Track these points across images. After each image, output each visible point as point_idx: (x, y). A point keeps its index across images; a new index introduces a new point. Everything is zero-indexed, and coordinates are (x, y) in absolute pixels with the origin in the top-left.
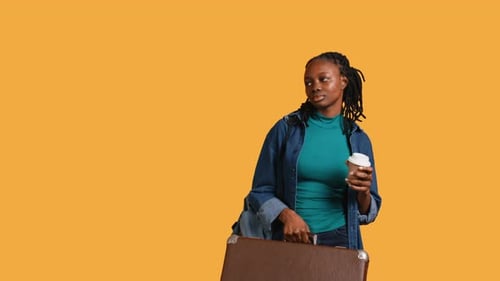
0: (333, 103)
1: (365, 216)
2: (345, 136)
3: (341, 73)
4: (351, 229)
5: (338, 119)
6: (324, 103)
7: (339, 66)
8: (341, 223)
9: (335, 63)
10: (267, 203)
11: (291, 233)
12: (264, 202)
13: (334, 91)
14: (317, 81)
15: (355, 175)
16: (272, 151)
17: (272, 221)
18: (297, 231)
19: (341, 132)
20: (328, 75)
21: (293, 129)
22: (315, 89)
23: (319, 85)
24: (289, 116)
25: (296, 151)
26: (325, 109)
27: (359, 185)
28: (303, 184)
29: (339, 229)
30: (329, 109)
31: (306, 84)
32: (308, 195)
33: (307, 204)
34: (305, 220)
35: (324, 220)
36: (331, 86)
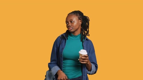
0: (76, 30)
1: (90, 72)
2: (82, 42)
3: (79, 19)
4: (84, 77)
5: (79, 35)
6: (72, 31)
7: (78, 16)
8: (80, 75)
9: (77, 15)
10: (53, 68)
11: (60, 79)
12: (52, 67)
13: (76, 26)
14: (70, 22)
15: (81, 58)
16: (55, 48)
17: (54, 75)
18: (62, 79)
19: (80, 41)
20: (73, 20)
21: (63, 40)
22: (69, 26)
23: (70, 24)
24: (61, 35)
25: (63, 49)
26: (74, 32)
27: (83, 61)
28: (65, 61)
29: (79, 77)
30: (75, 32)
31: (66, 23)
32: (68, 65)
33: (67, 68)
34: (66, 74)
35: (73, 74)
36: (75, 24)
